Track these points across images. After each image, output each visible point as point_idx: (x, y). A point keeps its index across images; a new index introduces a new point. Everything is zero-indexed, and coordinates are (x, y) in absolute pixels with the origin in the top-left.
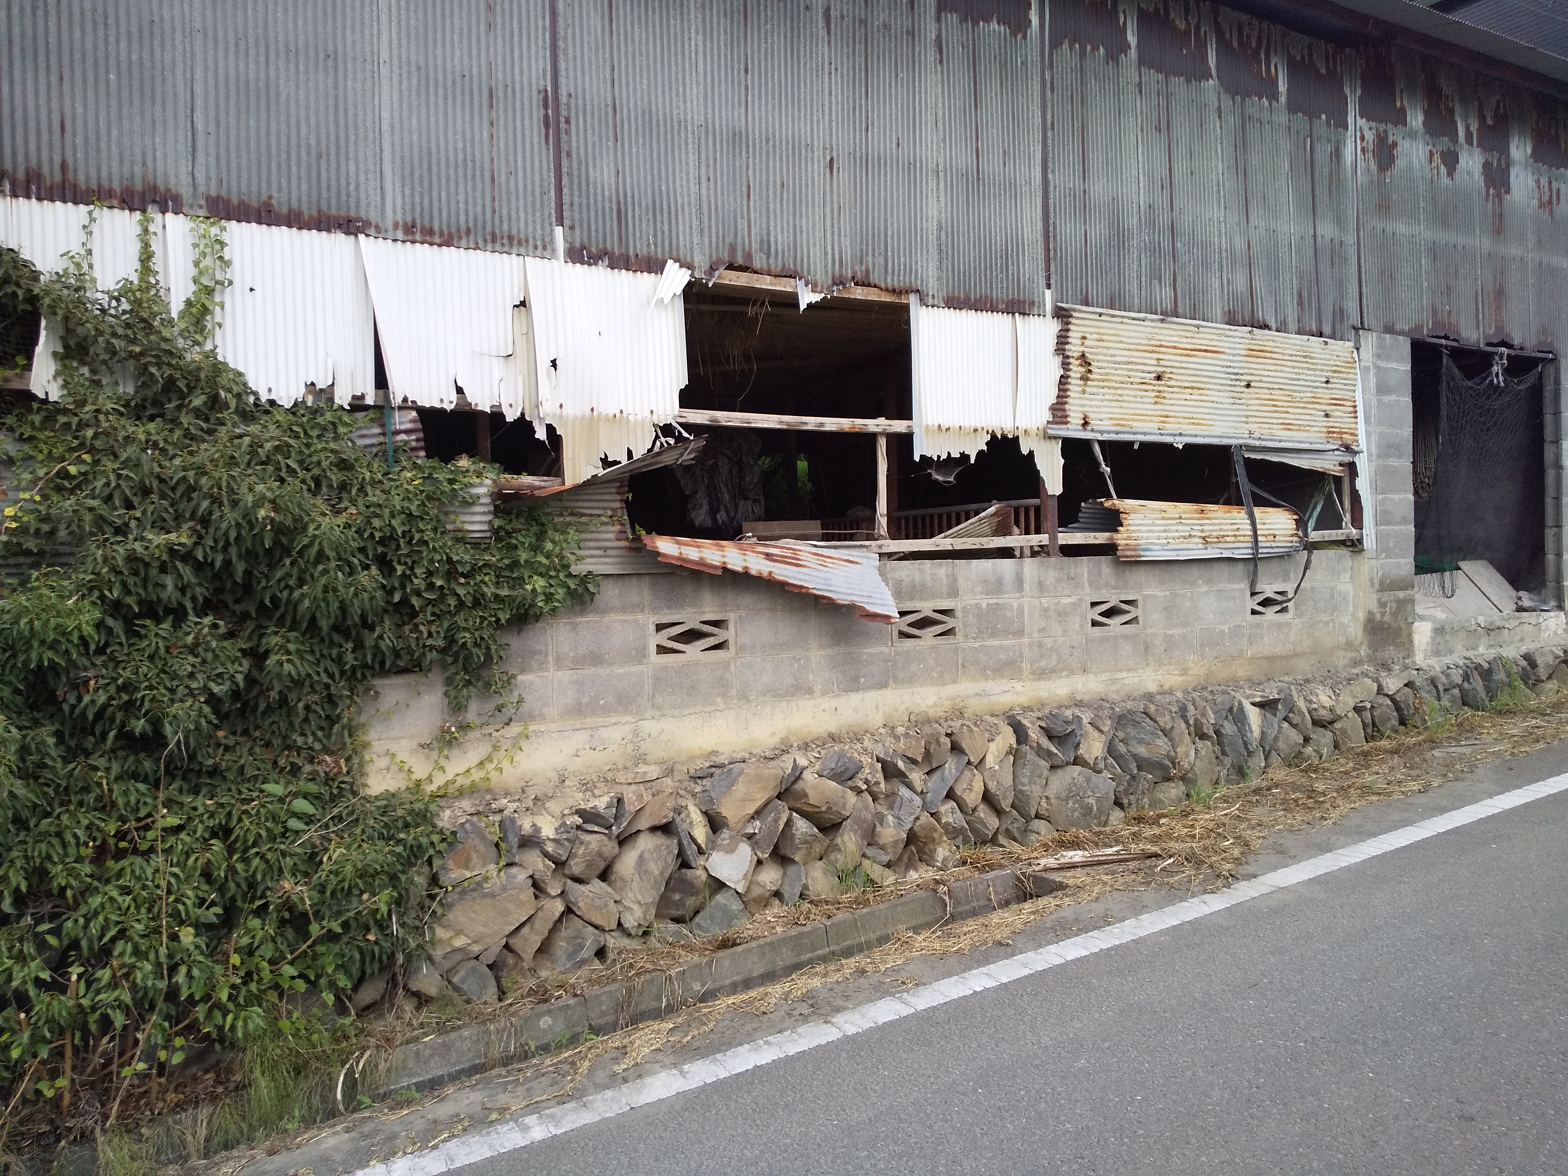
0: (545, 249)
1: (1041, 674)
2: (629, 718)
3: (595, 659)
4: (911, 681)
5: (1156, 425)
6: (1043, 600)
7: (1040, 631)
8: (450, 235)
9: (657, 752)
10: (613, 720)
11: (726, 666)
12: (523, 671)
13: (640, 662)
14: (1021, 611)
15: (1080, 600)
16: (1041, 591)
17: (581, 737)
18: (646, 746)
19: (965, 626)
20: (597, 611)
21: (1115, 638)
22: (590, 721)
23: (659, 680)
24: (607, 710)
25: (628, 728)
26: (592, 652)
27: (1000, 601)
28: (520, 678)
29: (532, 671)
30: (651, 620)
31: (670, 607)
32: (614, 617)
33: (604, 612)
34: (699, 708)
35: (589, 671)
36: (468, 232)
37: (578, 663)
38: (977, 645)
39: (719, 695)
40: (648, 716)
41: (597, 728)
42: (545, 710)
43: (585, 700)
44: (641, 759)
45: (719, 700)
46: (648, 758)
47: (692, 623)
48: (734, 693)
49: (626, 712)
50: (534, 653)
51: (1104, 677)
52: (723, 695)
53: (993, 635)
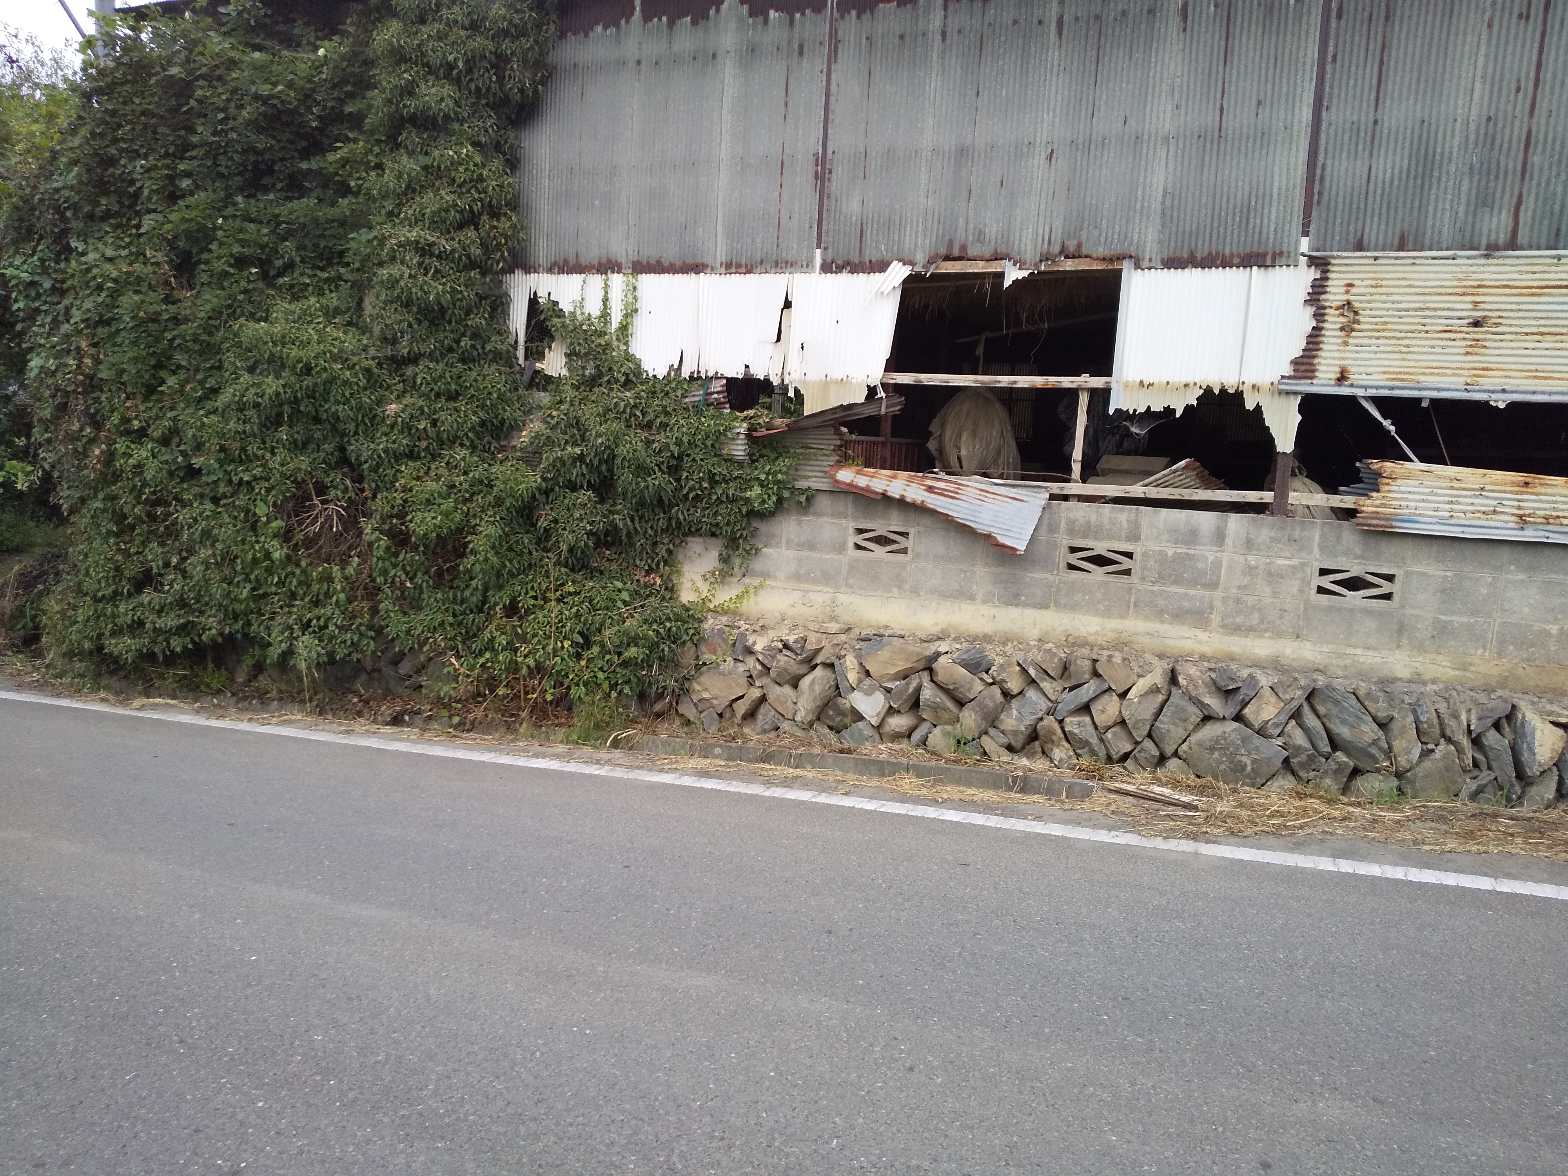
0: (807, 266)
1: (1235, 629)
2: (829, 589)
3: (811, 546)
4: (1074, 608)
5: (1462, 380)
6: (1249, 558)
7: (1239, 588)
8: (752, 266)
9: (847, 618)
10: (818, 588)
11: (904, 566)
12: (766, 546)
13: (841, 553)
14: (1217, 565)
15: (1304, 565)
16: (1248, 548)
17: (797, 595)
18: (838, 611)
19: (1143, 570)
20: (815, 514)
21: (1351, 611)
22: (803, 586)
23: (852, 568)
24: (815, 581)
25: (828, 596)
26: (809, 541)
27: (1192, 552)
28: (764, 550)
29: (772, 547)
30: (851, 525)
31: (865, 518)
32: (825, 519)
33: (819, 515)
34: (879, 593)
35: (806, 553)
36: (762, 262)
37: (800, 547)
38: (1155, 589)
39: (896, 586)
40: (842, 590)
41: (808, 592)
42: (777, 573)
43: (802, 572)
44: (834, 618)
45: (895, 590)
46: (840, 619)
47: (881, 531)
48: (907, 587)
49: (827, 585)
50: (774, 536)
51: (1327, 648)
52: (900, 587)
53: (1176, 582)
